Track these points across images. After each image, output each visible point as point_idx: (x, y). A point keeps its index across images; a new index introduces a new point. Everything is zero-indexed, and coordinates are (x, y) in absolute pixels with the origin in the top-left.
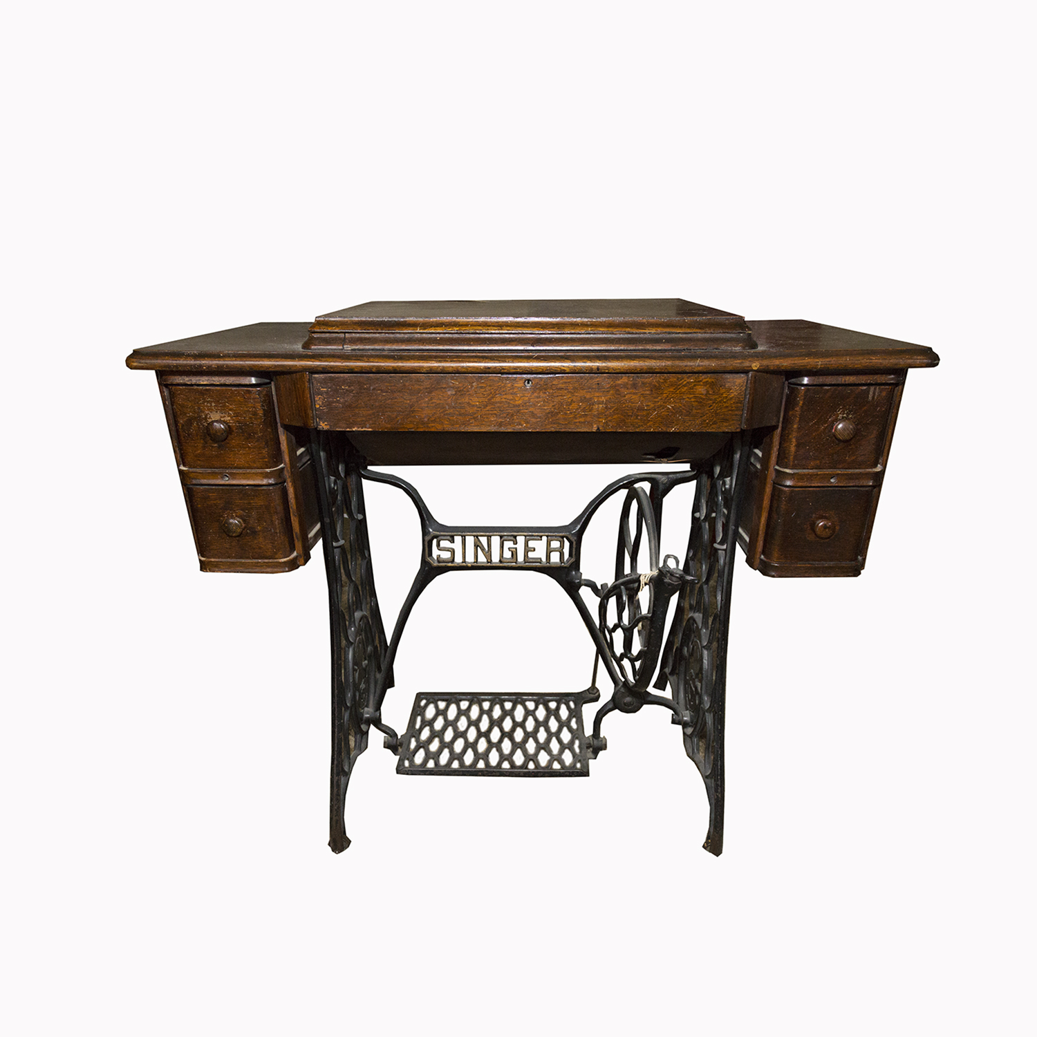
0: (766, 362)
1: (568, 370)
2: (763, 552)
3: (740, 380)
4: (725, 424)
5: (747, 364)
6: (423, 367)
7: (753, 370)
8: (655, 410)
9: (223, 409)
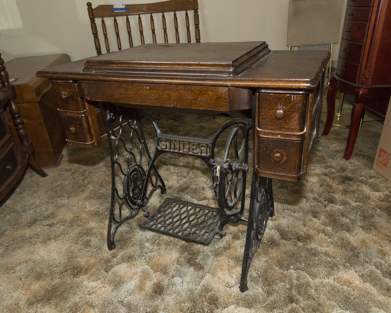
0: (233, 83)
1: (159, 83)
2: (258, 164)
3: (225, 89)
4: (222, 108)
5: (225, 83)
7: (228, 86)
8: (194, 100)
9: (65, 90)
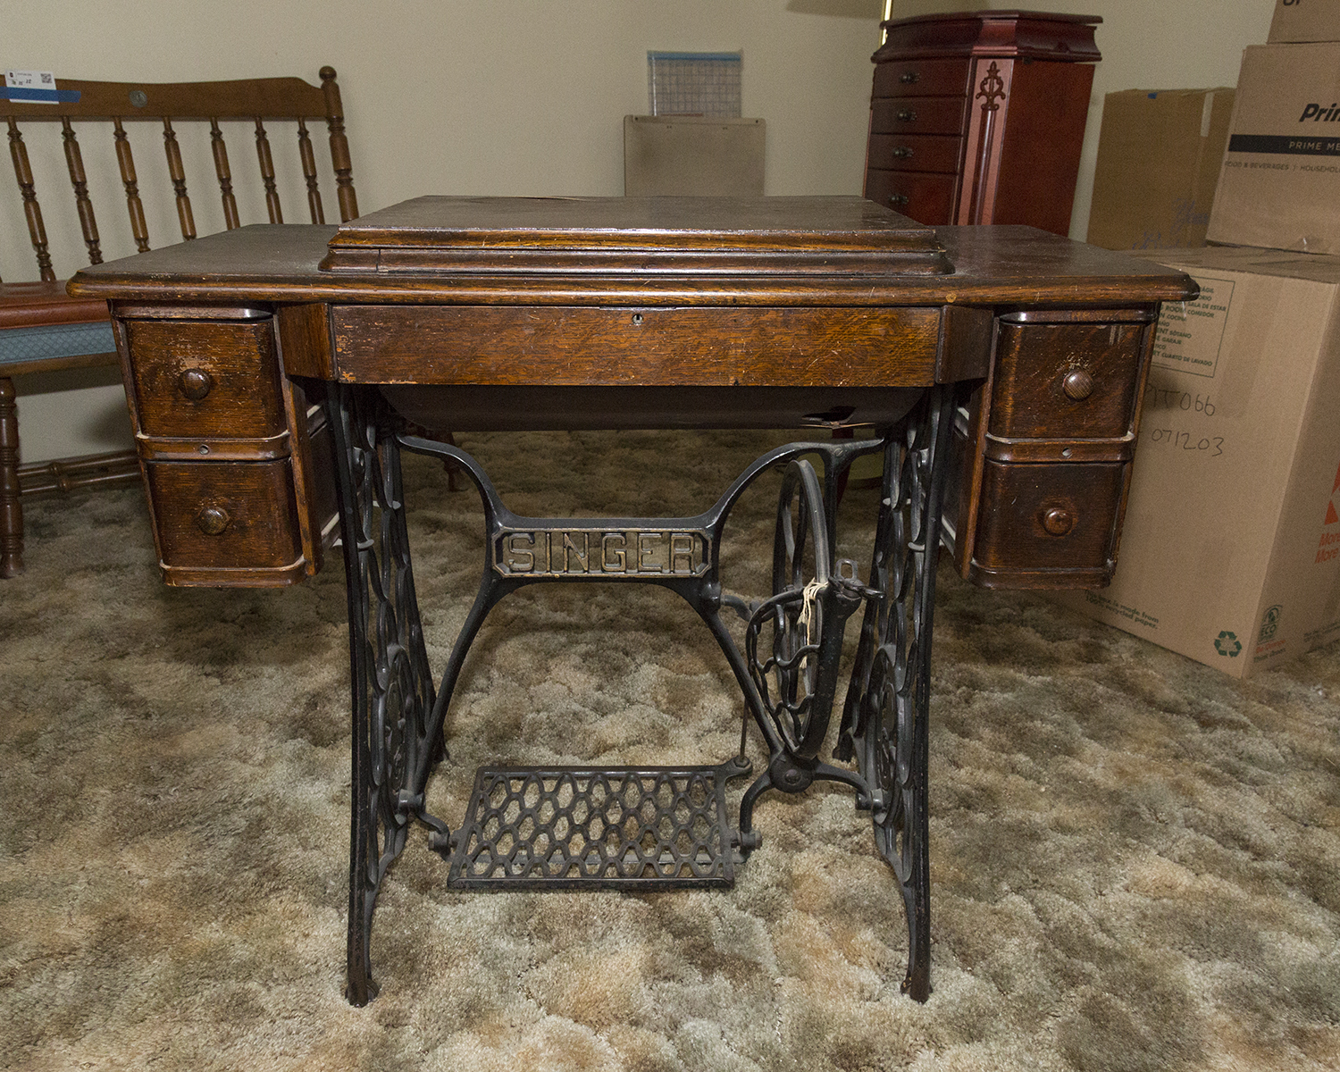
0: (964, 293)
1: (693, 302)
2: (975, 555)
3: (931, 316)
4: (912, 376)
5: (938, 294)
6: (489, 296)
7: (947, 303)
8: (815, 357)
9: (203, 353)
